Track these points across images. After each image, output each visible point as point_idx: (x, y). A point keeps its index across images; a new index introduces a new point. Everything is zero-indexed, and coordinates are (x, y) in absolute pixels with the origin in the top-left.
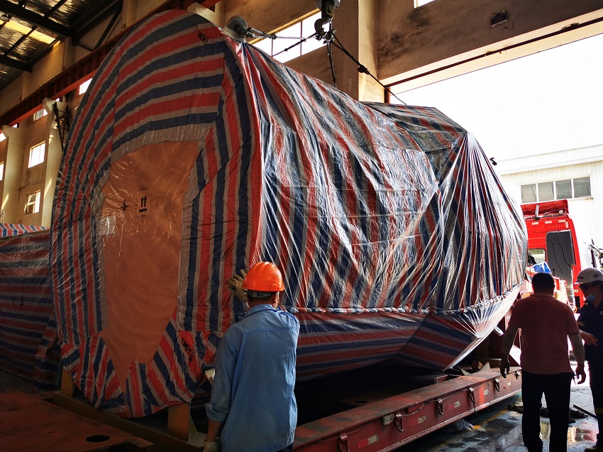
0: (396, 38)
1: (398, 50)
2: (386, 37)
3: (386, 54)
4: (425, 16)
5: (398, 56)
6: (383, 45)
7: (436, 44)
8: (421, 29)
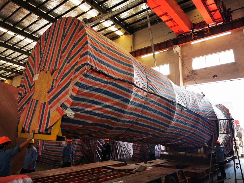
0: (188, 76)
2: (185, 75)
3: (186, 80)
4: (196, 72)
5: (189, 81)
8: (195, 75)
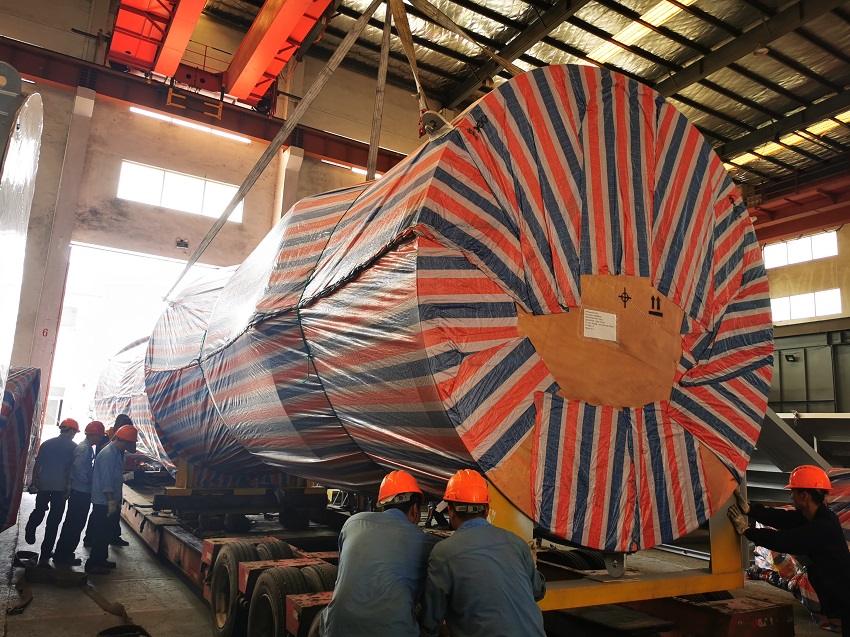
0: (94, 212)
1: (95, 224)
2: (85, 206)
3: (83, 221)
4: (125, 209)
5: (95, 229)
6: (80, 211)
7: (131, 237)
8: (120, 218)
